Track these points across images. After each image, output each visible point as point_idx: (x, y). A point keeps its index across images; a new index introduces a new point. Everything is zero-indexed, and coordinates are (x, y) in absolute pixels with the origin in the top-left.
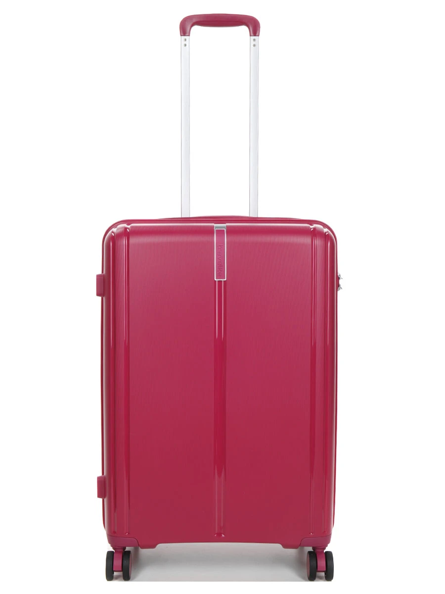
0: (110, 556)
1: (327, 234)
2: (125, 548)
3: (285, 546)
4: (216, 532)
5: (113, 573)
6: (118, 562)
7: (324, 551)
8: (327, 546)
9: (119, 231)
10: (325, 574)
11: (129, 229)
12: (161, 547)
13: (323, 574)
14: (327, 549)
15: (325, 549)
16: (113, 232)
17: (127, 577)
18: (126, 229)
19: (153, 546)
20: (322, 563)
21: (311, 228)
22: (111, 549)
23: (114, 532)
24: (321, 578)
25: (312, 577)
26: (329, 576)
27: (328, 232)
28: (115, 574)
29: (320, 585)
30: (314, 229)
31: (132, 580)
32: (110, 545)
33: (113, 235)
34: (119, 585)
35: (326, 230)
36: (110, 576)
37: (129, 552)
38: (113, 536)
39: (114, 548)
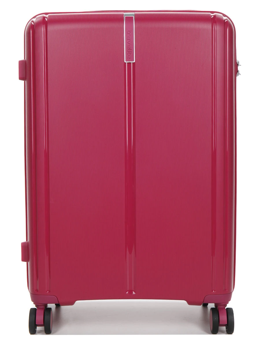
0: (33, 312)
1: (226, 21)
2: (46, 305)
3: (190, 303)
4: (128, 290)
5: (36, 328)
6: (40, 318)
7: (226, 308)
8: (228, 303)
9: (38, 20)
10: (226, 328)
11: (47, 18)
12: (79, 303)
13: (224, 328)
14: (228, 306)
15: (226, 305)
16: (32, 21)
17: (48, 331)
18: (44, 18)
19: (72, 303)
20: (223, 318)
21: (211, 16)
22: (34, 306)
23: (37, 290)
24: (222, 332)
25: (215, 331)
26: (230, 330)
27: (227, 19)
28: (38, 328)
29: (221, 338)
30: (215, 16)
31: (53, 334)
32: (33, 303)
33: (33, 24)
34: (41, 338)
35: (225, 18)
36: (33, 331)
37: (50, 309)
38: (35, 295)
39: (36, 306)
